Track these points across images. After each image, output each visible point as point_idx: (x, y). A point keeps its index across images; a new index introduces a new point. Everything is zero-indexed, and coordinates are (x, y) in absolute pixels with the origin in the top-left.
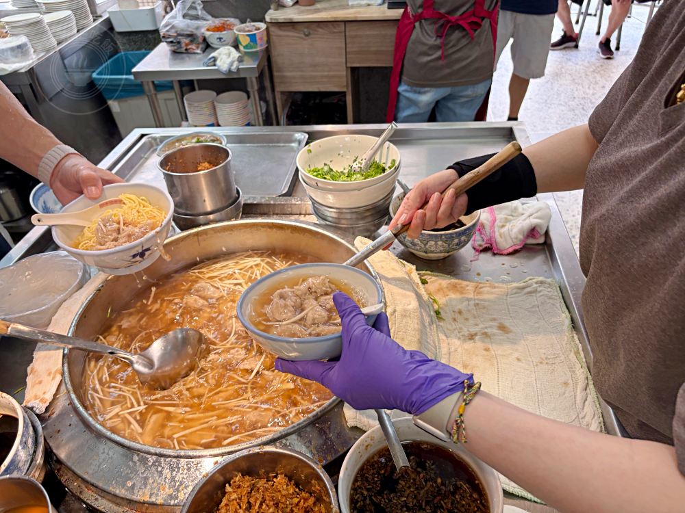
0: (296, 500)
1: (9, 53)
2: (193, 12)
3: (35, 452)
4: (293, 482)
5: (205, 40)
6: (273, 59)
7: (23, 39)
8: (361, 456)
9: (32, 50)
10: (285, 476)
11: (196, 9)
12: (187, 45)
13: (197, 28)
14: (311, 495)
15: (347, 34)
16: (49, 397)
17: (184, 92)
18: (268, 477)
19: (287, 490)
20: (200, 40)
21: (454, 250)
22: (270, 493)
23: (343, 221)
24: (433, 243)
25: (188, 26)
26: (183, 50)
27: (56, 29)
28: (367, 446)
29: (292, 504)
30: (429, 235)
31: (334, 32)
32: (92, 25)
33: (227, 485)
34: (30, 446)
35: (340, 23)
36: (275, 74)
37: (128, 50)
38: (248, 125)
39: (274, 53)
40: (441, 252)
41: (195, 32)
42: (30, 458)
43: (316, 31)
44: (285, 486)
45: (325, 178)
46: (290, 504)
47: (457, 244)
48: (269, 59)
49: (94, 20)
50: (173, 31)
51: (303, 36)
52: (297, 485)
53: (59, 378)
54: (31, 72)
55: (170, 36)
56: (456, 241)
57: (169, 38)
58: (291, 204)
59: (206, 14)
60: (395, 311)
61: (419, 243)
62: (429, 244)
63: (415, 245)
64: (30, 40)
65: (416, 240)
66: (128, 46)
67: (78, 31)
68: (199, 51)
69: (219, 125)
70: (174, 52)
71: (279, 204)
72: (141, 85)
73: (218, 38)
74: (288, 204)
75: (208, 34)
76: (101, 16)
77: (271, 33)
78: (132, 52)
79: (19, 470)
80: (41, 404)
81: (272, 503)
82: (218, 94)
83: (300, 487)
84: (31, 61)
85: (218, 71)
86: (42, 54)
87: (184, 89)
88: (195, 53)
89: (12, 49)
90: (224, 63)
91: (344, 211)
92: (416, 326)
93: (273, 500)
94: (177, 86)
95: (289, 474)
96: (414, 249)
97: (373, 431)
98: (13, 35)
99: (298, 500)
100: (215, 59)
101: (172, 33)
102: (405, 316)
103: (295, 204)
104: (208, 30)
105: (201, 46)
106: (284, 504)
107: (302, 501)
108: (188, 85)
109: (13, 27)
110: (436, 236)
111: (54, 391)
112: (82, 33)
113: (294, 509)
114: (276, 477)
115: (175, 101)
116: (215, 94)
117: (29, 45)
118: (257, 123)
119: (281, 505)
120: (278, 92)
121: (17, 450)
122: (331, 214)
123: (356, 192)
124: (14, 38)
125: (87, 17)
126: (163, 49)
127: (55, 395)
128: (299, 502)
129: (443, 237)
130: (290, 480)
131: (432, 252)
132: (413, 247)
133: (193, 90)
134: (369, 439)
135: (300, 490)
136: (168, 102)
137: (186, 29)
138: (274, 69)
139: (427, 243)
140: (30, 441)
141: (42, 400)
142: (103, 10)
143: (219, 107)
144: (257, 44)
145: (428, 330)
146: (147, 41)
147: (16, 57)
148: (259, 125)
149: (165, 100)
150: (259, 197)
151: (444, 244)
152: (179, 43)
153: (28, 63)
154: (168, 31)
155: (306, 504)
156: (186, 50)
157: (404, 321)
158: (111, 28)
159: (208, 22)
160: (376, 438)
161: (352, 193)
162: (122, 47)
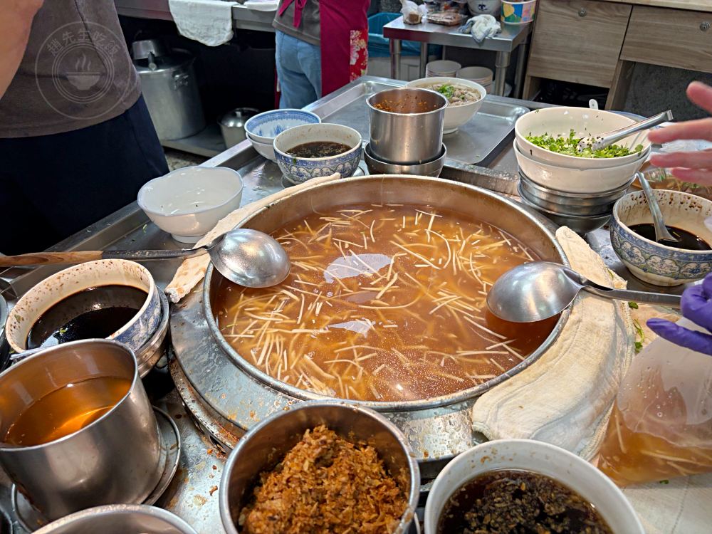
0: (377, 483)
3: (154, 334)
4: (381, 461)
6: (535, 38)
8: (473, 467)
10: (376, 450)
14: (397, 486)
15: (631, 20)
16: (187, 290)
17: (430, 60)
18: (356, 444)
19: (371, 466)
20: (462, 6)
21: (687, 277)
22: (350, 460)
23: (552, 207)
24: (658, 259)
28: (485, 458)
29: (371, 485)
30: (657, 247)
31: (616, 16)
33: (308, 430)
34: (150, 325)
35: (628, 6)
36: (532, 55)
37: (389, 12)
39: (538, 31)
40: (666, 274)
42: (147, 337)
43: (595, 11)
44: (370, 462)
45: (543, 148)
46: (368, 483)
47: (693, 271)
48: (530, 37)
51: (577, 15)
52: (386, 466)
53: (202, 275)
56: (693, 266)
58: (497, 179)
60: (579, 321)
61: (640, 254)
62: (652, 260)
63: (632, 256)
65: (636, 250)
66: (390, 7)
71: (484, 176)
73: (480, 5)
74: (493, 178)
77: (541, 7)
78: (392, 14)
79: (132, 343)
80: (177, 293)
81: (347, 472)
82: (463, 67)
83: (389, 471)
85: (471, 39)
87: (431, 57)
90: (480, 30)
91: (558, 193)
92: (602, 347)
93: (350, 469)
94: (424, 51)
95: (380, 450)
96: (629, 262)
97: (499, 444)
99: (380, 483)
100: (471, 26)
102: (591, 331)
103: (502, 180)
106: (361, 480)
107: (384, 487)
108: (436, 51)
110: (666, 251)
111: (193, 285)
113: (371, 490)
114: (365, 447)
115: (419, 68)
116: (460, 66)
119: (357, 479)
120: (529, 76)
122: (540, 194)
123: (578, 172)
127: (192, 290)
128: (380, 486)
129: (675, 255)
130: (380, 456)
131: (653, 272)
132: (629, 259)
133: (439, 58)
134: (491, 450)
135: (387, 473)
136: (411, 68)
138: (532, 50)
139: (650, 258)
140: (152, 320)
141: (180, 290)
144: (521, 17)
145: (618, 359)
149: (410, 66)
150: (463, 163)
151: (674, 265)
152: (439, 4)
155: (387, 493)
157: (588, 336)
160: (499, 453)
161: (573, 172)
162: (383, 8)
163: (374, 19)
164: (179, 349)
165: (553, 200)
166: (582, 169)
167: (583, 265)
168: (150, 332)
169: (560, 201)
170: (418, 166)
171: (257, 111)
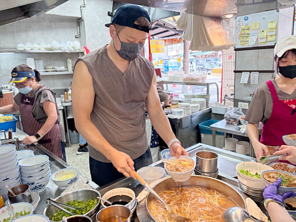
1: (177, 113)
2: (238, 112)
3: (133, 208)
5: (239, 121)
7: (182, 110)
9: (184, 113)
11: (239, 111)
12: (232, 122)
13: (238, 117)
17: (227, 137)
20: (238, 121)
25: (234, 116)
26: (230, 123)
27: (193, 109)
32: (205, 109)
37: (214, 119)
38: (247, 155)
41: (236, 118)
45: (243, 174)
49: (206, 108)
50: (229, 116)
54: (181, 120)
55: (227, 118)
57: (226, 118)
59: (243, 113)
64: (184, 110)
67: (200, 110)
68: (236, 124)
69: (236, 152)
70: (227, 123)
72: (212, 131)
73: (244, 122)
75: (241, 120)
76: (209, 107)
79: (129, 208)
84: (182, 116)
85: (240, 133)
86: (186, 115)
88: (234, 125)
89: (178, 112)
90: (243, 130)
94: (225, 135)
98: (180, 108)
100: (240, 128)
101: (228, 117)
104: (242, 118)
105: (237, 123)
108: (229, 135)
109: (181, 106)
112: (201, 111)
115: (223, 139)
116: (238, 140)
117: (183, 112)
118: (250, 155)
121: (129, 205)
124: (180, 109)
125: (204, 107)
126: (224, 121)
127: (143, 199)
133: (231, 137)
137: (233, 116)
140: (133, 205)
141: (140, 199)
142: (210, 105)
143: (237, 145)
146: (221, 118)
147: (178, 114)
148: (251, 156)
149: (220, 138)
152: (230, 120)
153: (181, 117)
154: (227, 116)
156: (231, 123)
158: (211, 111)
159: (242, 116)
162: (212, 118)
163: (209, 122)
164: (138, 215)
165: (249, 190)
166: (254, 181)
167: (252, 210)
168: (132, 207)
169: (251, 191)
170: (210, 174)
171: (165, 148)
